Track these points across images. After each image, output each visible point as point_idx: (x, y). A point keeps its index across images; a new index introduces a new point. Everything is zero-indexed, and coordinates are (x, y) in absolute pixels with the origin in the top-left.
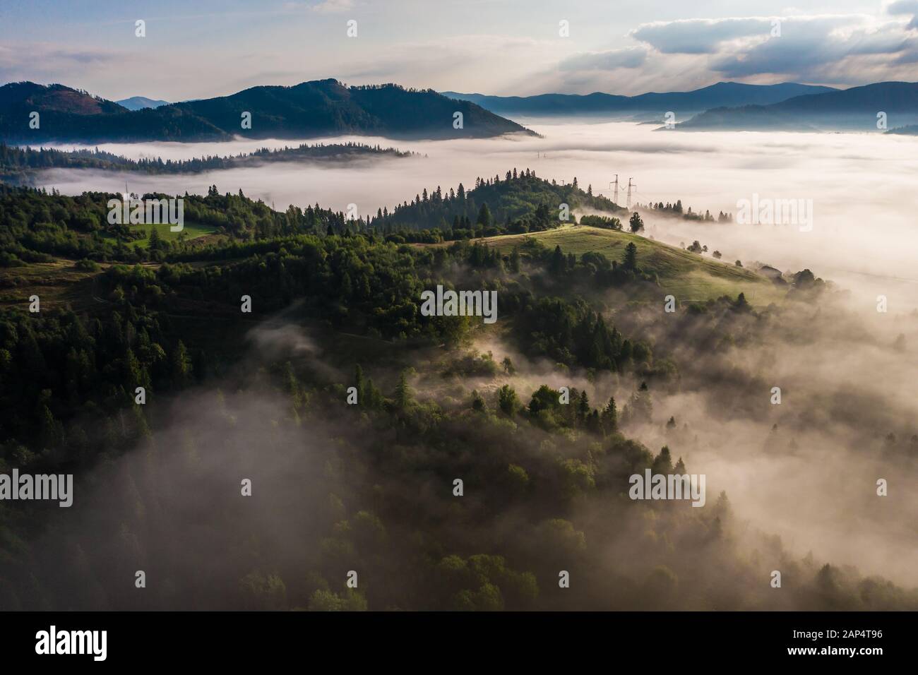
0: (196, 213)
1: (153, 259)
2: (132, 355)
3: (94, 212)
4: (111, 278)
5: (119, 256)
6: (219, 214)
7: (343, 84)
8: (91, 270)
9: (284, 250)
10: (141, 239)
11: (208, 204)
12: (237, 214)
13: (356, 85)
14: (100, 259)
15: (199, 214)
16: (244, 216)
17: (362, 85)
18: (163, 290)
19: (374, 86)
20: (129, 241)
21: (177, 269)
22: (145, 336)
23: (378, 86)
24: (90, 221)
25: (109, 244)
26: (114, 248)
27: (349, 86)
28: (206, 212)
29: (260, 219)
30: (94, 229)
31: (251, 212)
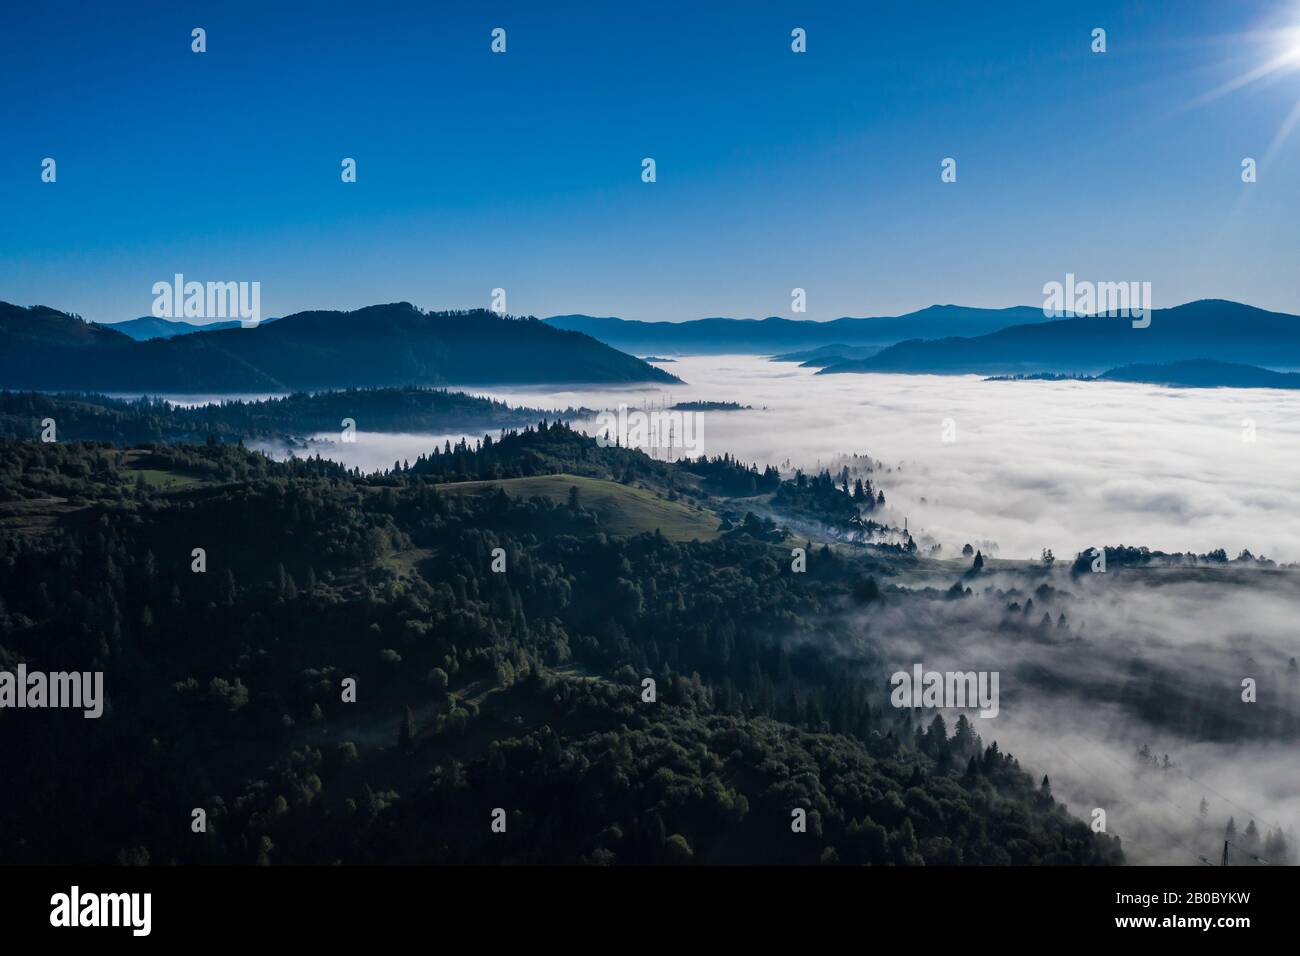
0: (187, 461)
1: (137, 497)
2: (111, 561)
3: (85, 458)
4: (99, 510)
5: (106, 494)
6: (211, 464)
7: (419, 310)
8: (82, 505)
9: (250, 488)
10: (128, 483)
11: (202, 453)
12: (229, 463)
13: (437, 310)
14: (90, 497)
15: (190, 462)
16: (236, 465)
17: (444, 310)
18: (142, 518)
19: (460, 312)
20: (117, 486)
21: (157, 504)
22: (122, 549)
23: (464, 312)
24: (82, 467)
25: (99, 487)
26: (103, 490)
27: (426, 312)
28: (197, 461)
29: (253, 468)
30: (84, 474)
31: (245, 461)
